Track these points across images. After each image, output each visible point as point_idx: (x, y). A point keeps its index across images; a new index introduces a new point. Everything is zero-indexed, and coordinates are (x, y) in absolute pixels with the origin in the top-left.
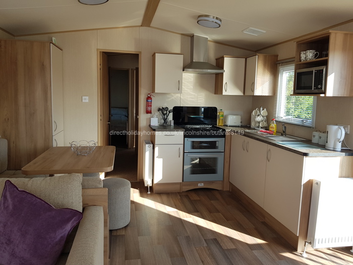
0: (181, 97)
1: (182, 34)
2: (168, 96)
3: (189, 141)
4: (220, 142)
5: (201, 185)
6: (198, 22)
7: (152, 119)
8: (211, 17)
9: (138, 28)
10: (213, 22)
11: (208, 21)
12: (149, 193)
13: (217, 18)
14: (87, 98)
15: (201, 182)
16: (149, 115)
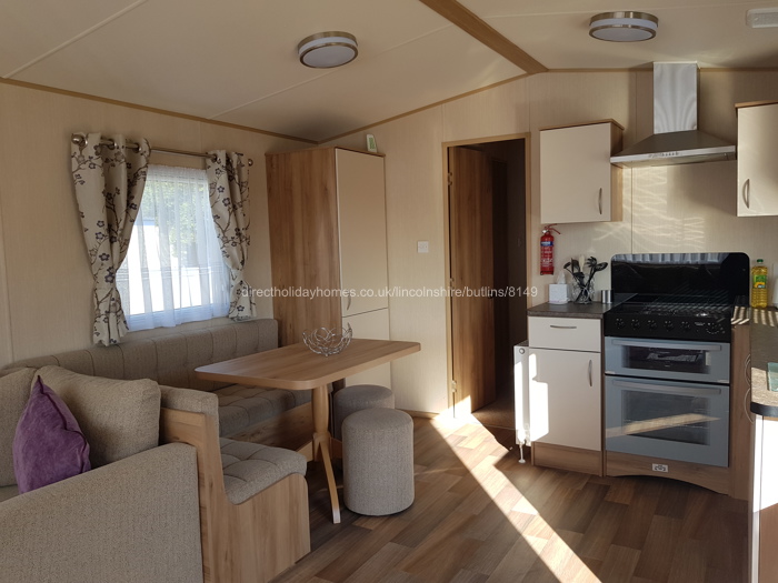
0: (635, 230)
1: (631, 70)
2: (597, 229)
3: (617, 346)
4: (714, 354)
5: (660, 469)
6: (591, 34)
7: (552, 286)
8: (619, 15)
9: (522, 80)
10: (626, 26)
11: (611, 26)
12: (522, 461)
13: (638, 15)
14: (426, 243)
15: (661, 461)
16: (549, 277)
